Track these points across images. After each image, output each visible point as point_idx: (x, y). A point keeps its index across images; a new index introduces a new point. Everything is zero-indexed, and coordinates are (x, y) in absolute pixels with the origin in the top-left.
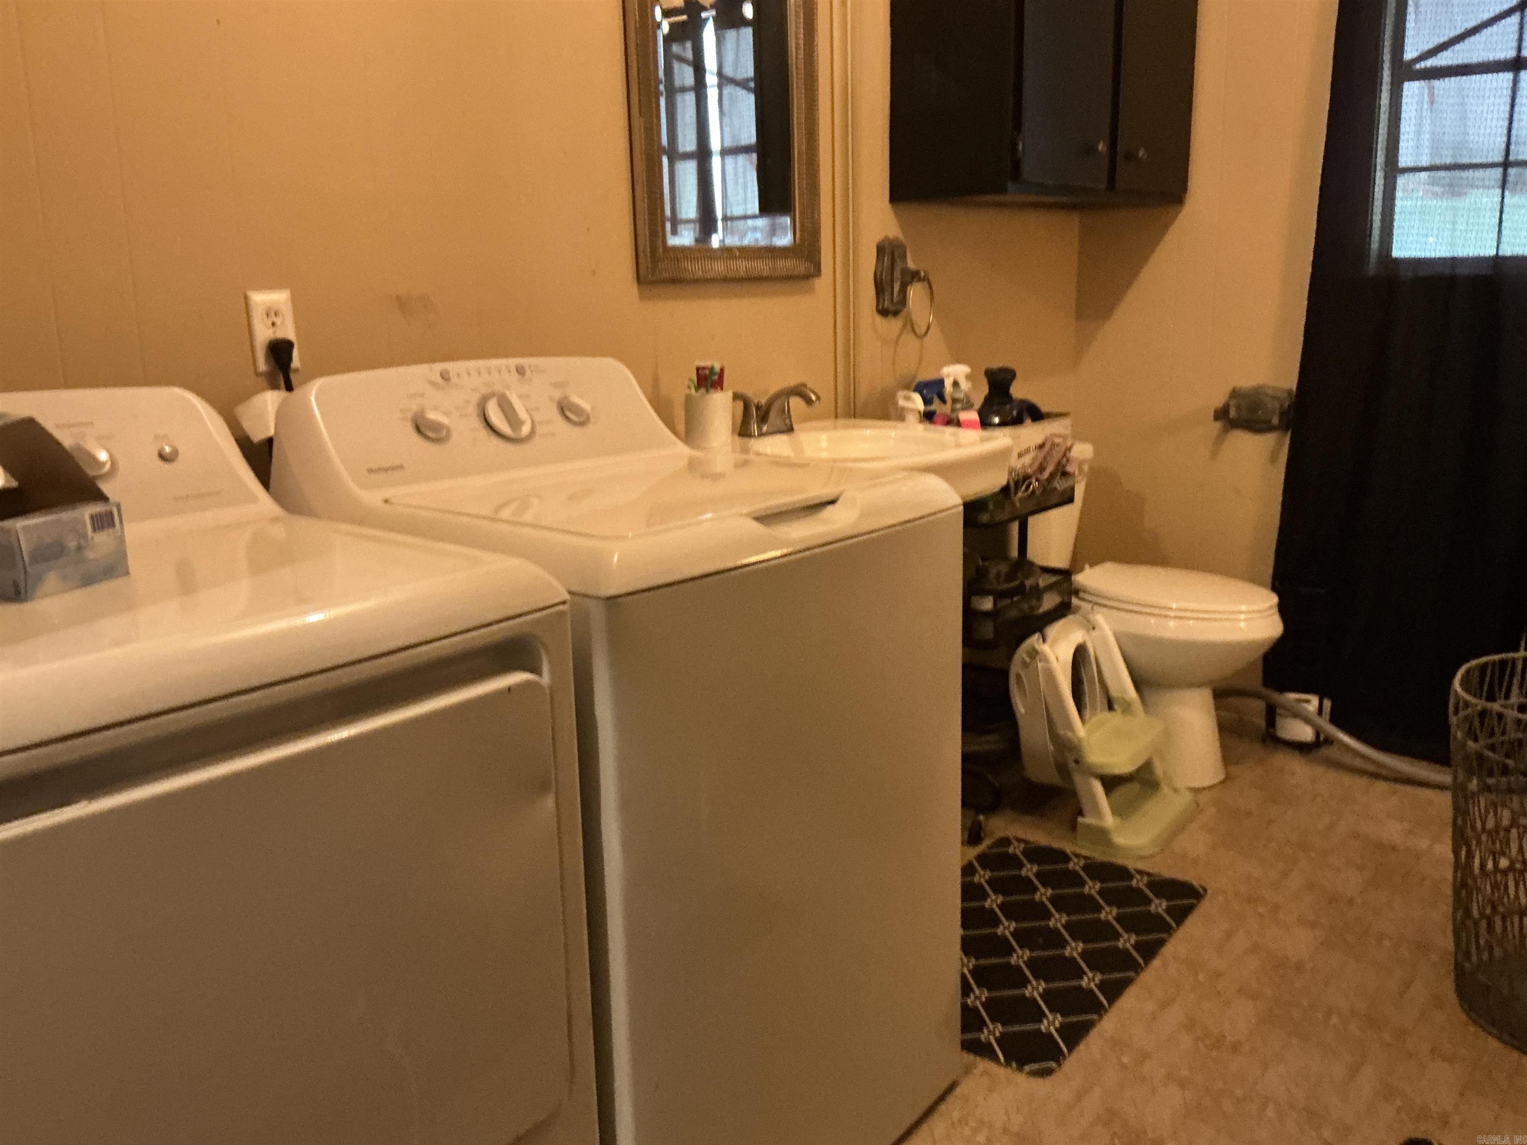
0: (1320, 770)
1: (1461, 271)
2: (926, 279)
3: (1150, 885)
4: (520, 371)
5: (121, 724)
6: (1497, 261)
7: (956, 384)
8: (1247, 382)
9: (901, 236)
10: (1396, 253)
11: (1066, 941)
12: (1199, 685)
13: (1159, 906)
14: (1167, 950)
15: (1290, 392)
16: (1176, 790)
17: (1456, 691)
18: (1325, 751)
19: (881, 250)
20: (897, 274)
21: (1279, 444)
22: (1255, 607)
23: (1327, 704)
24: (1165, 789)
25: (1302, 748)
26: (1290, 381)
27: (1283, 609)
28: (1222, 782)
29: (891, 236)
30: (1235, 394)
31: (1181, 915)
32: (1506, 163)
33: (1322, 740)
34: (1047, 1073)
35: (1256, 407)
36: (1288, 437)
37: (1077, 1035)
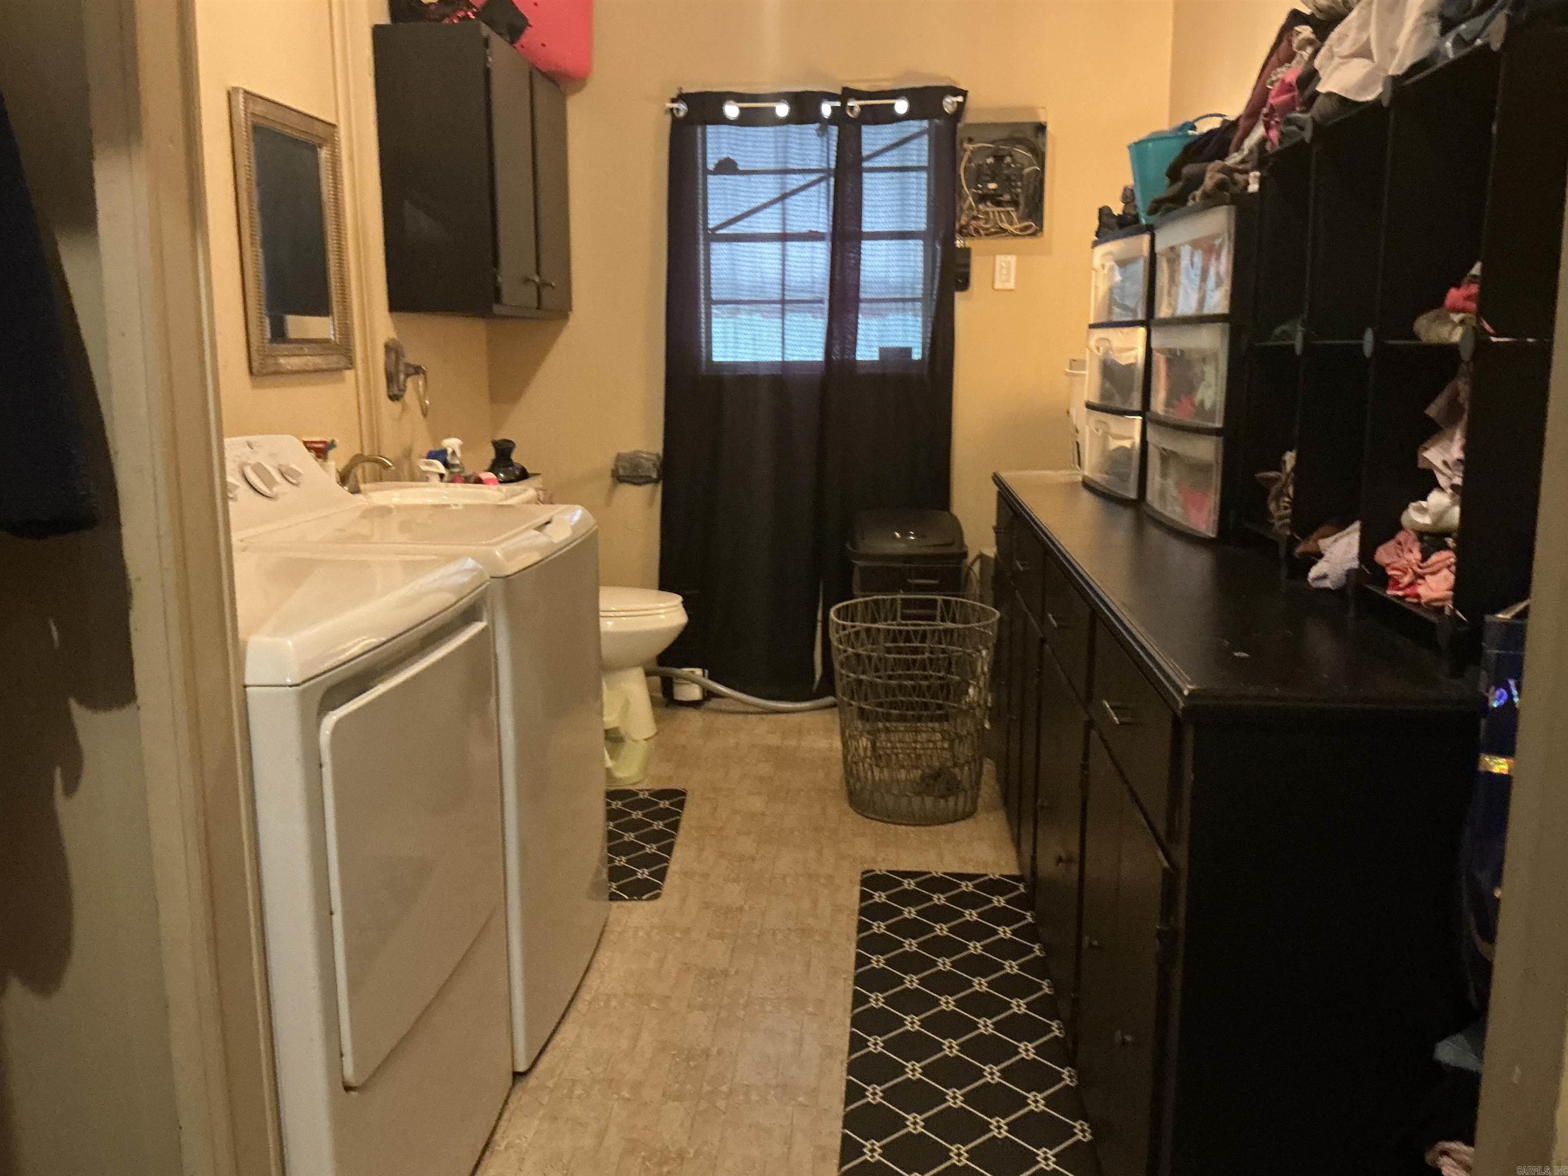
0: (711, 717)
1: (763, 372)
2: (424, 373)
3: (650, 795)
4: (250, 445)
5: (400, 635)
6: (785, 365)
7: (454, 453)
8: (626, 449)
9: (396, 337)
10: (715, 359)
11: (623, 835)
12: (636, 666)
13: (664, 804)
14: (683, 824)
15: (657, 455)
16: (636, 741)
17: (832, 620)
18: (713, 703)
19: (388, 348)
20: (402, 367)
21: (653, 493)
22: (670, 604)
23: (707, 671)
24: (629, 742)
25: (694, 704)
26: (657, 447)
27: (686, 605)
28: (657, 734)
29: (391, 337)
30: (619, 457)
31: (681, 804)
32: (783, 302)
33: (709, 695)
34: (657, 896)
35: (636, 467)
36: (660, 487)
37: (661, 875)
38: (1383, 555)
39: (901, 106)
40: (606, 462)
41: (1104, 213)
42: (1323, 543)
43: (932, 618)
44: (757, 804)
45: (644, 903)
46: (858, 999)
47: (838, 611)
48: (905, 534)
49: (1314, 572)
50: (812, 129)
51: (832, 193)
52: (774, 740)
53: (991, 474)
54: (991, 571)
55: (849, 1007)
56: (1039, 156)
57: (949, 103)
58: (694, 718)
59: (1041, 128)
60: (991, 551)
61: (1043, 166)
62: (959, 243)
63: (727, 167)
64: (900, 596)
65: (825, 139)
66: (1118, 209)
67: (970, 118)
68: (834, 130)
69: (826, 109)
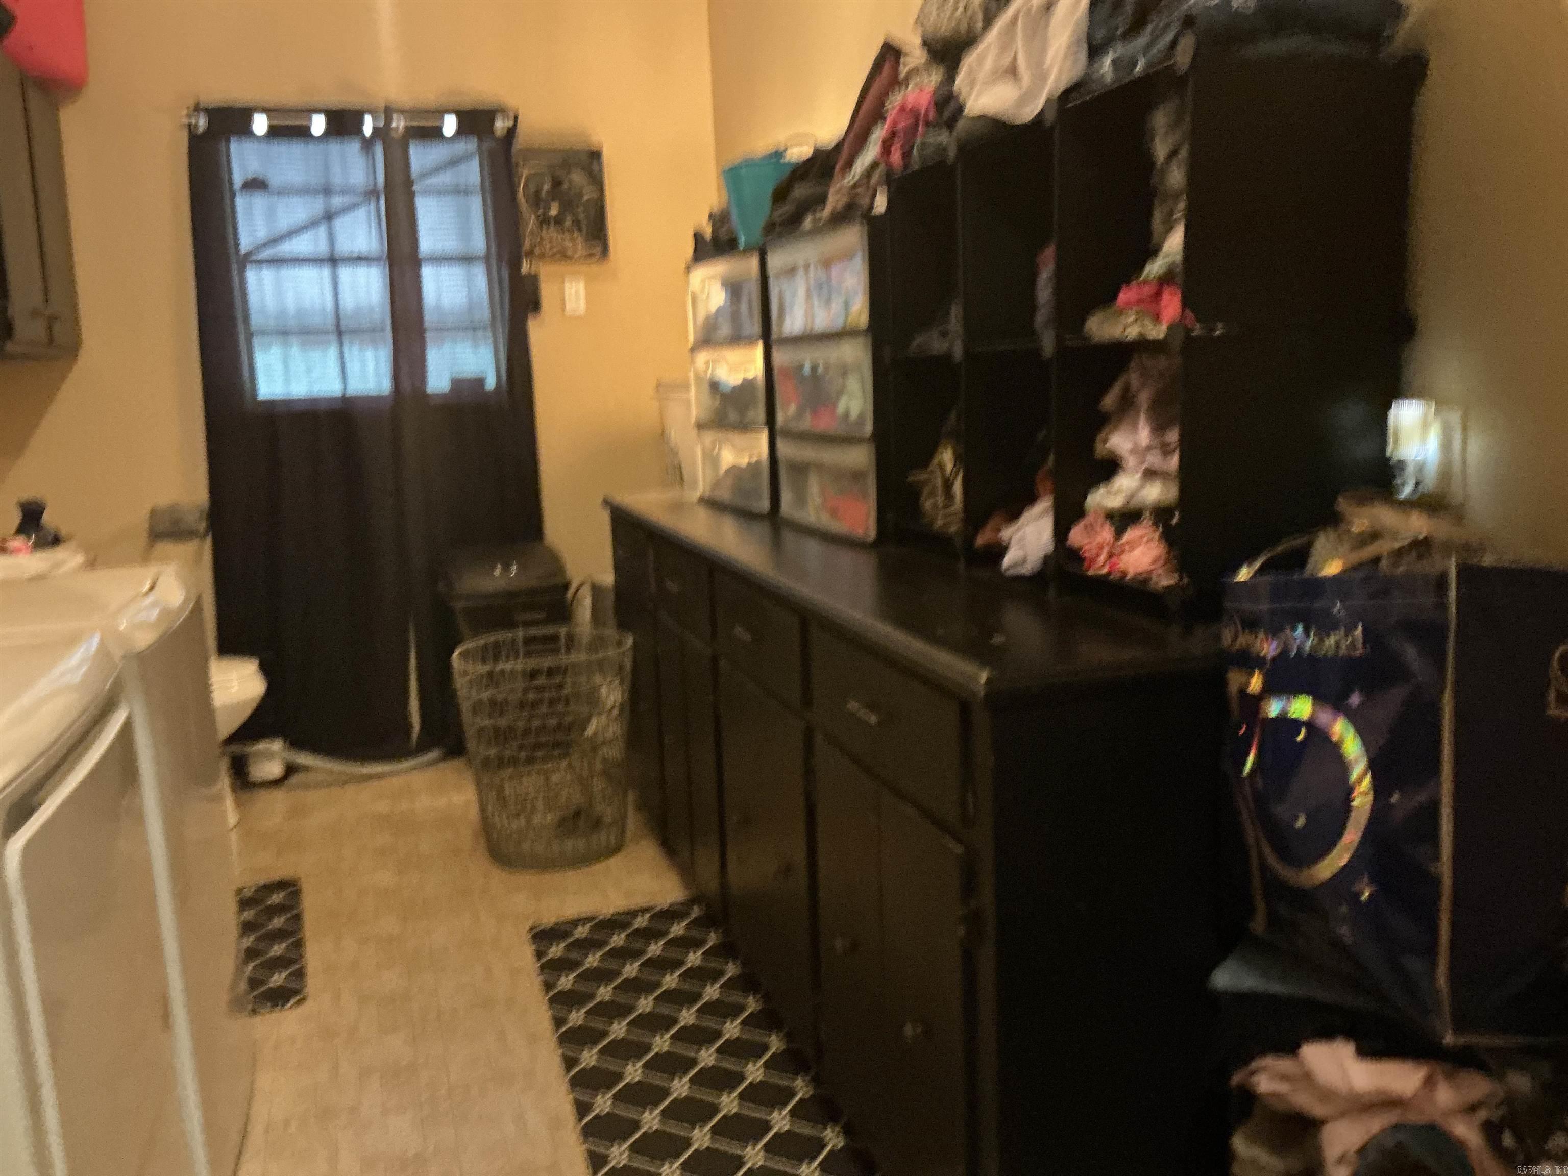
1: (322, 407)
6: (347, 399)
8: (161, 503)
10: (261, 397)
13: (274, 899)
14: (307, 916)
15: (203, 507)
17: (454, 667)
18: (295, 779)
21: (202, 549)
23: (287, 744)
25: (277, 783)
26: (201, 496)
27: (265, 671)
28: (242, 821)
30: (153, 513)
31: (297, 894)
32: (340, 333)
33: (291, 770)
34: (303, 1000)
35: (176, 522)
36: (208, 542)
37: (300, 974)
38: (1076, 536)
39: (450, 125)
40: (140, 518)
41: (698, 238)
42: (1006, 533)
43: (556, 651)
44: (385, 878)
45: (288, 1013)
46: (569, 1062)
47: (464, 655)
48: (506, 567)
49: (1007, 560)
50: (353, 147)
51: (383, 213)
52: (383, 807)
53: (599, 500)
54: (610, 598)
55: (562, 1071)
56: (597, 181)
57: (501, 125)
58: (278, 799)
59: (595, 155)
60: (608, 578)
61: (601, 190)
62: (525, 268)
63: (256, 185)
64: (520, 634)
65: (370, 157)
66: (708, 232)
67: (521, 141)
68: (379, 150)
69: (368, 128)
